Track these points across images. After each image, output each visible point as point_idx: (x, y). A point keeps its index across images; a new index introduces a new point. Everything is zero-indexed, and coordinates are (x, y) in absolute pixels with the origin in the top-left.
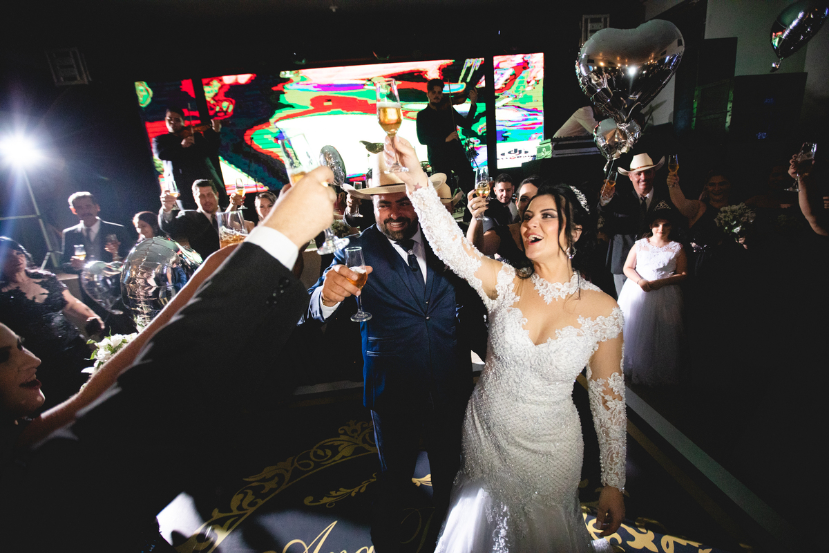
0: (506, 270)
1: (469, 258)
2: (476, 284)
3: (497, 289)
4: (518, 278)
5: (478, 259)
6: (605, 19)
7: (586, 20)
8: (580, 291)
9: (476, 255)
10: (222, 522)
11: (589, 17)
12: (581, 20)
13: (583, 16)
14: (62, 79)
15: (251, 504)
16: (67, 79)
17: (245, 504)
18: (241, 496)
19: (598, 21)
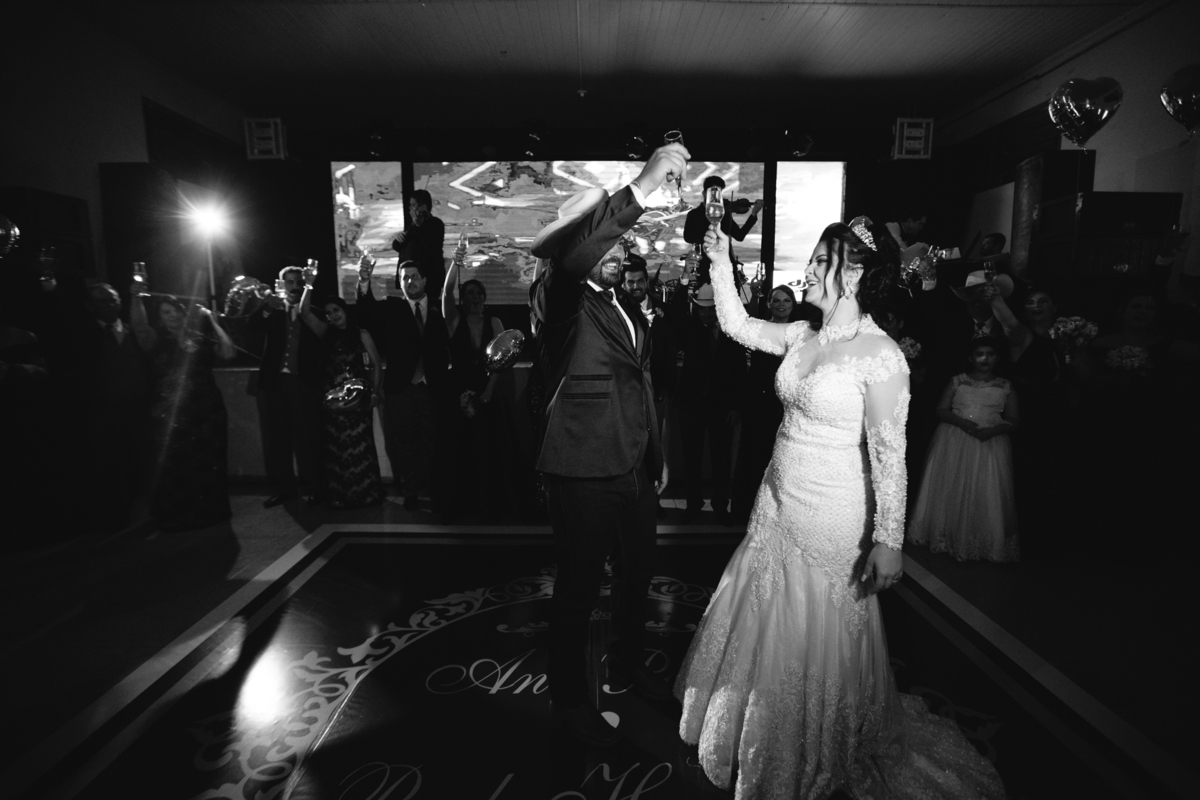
6: (928, 125)
7: (902, 125)
10: (399, 635)
11: (906, 120)
12: (895, 123)
13: (898, 119)
14: (256, 151)
15: (433, 623)
16: (262, 152)
17: (426, 622)
18: (422, 615)
19: (918, 126)
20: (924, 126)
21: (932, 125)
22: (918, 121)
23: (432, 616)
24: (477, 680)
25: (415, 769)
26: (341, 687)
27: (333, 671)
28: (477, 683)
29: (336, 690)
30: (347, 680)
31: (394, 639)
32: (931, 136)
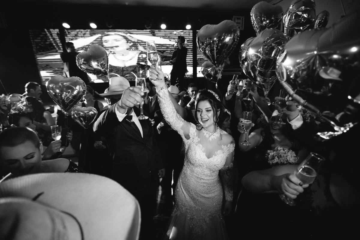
0: (193, 127)
1: (179, 121)
2: (181, 133)
3: (190, 135)
4: (197, 130)
5: (182, 122)
6: (243, 18)
7: (235, 18)
8: (221, 135)
9: (181, 120)
11: (236, 17)
12: (233, 17)
13: (234, 16)
19: (239, 19)
20: (241, 19)
21: (244, 19)
22: (240, 17)
32: (244, 23)
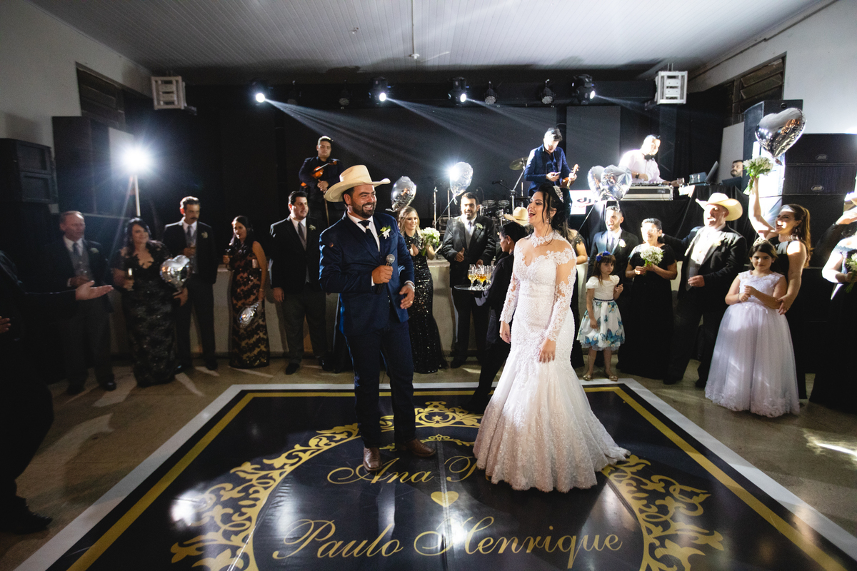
6: (683, 77)
7: (663, 77)
10: (304, 451)
14: (162, 103)
15: (326, 445)
16: (167, 103)
17: (321, 444)
18: (318, 440)
23: (325, 440)
24: (362, 476)
25: (329, 523)
26: (272, 482)
27: (263, 473)
28: (362, 477)
29: (269, 483)
30: (274, 477)
31: (301, 454)
